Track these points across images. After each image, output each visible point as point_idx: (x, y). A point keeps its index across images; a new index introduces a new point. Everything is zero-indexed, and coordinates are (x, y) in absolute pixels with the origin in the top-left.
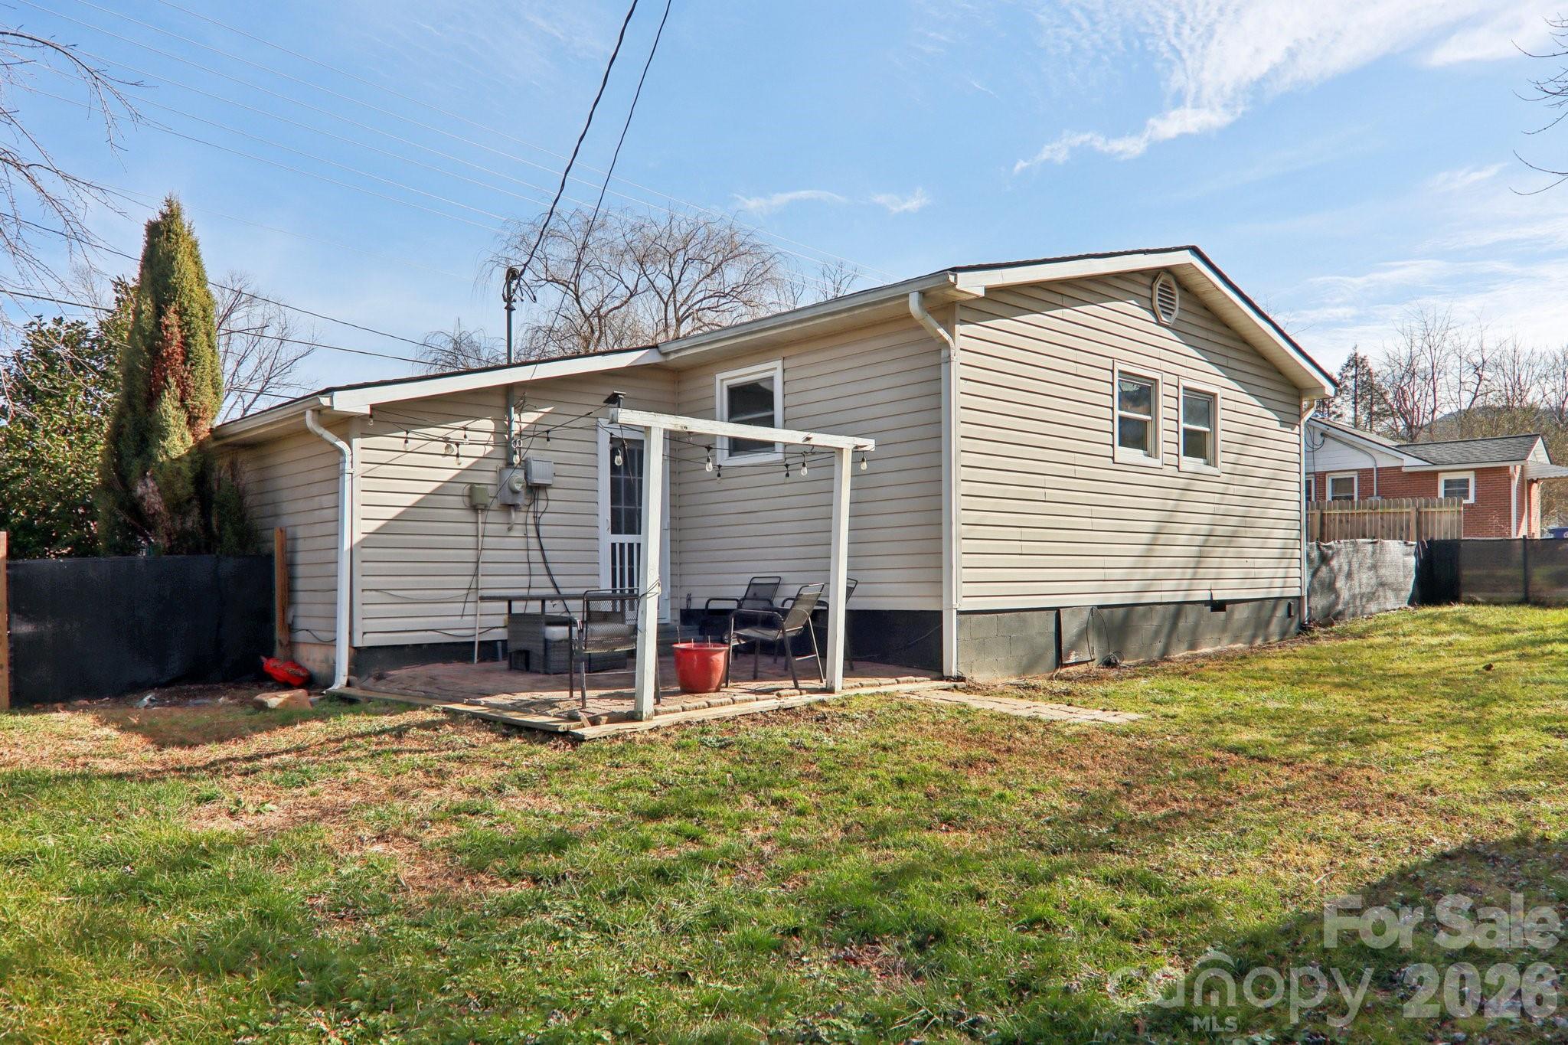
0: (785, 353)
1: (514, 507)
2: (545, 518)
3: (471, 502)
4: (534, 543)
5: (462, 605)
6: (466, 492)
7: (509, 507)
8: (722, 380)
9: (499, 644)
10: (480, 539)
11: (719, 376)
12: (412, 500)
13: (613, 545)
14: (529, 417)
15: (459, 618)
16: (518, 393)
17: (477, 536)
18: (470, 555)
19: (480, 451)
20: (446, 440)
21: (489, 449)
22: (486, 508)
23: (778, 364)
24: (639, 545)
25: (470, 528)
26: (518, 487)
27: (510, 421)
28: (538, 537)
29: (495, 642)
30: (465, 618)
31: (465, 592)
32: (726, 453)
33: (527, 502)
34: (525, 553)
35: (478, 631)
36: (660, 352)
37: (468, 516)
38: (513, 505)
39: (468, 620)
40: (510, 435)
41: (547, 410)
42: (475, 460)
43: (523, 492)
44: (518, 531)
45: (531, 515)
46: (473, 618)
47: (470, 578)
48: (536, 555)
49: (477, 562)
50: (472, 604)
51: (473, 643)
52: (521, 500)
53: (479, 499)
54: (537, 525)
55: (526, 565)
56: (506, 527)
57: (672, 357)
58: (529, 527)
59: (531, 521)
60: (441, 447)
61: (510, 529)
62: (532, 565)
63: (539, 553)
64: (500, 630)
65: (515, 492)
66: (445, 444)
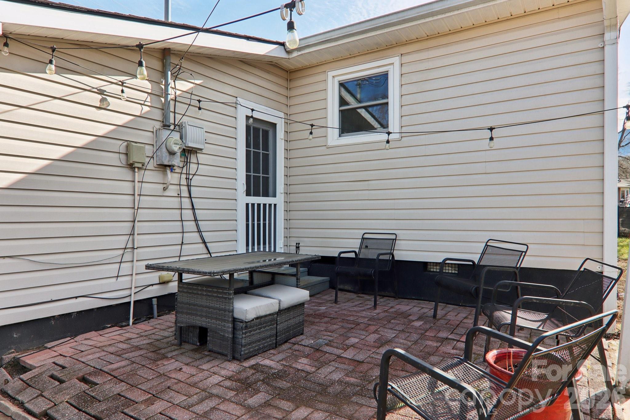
0: (403, 50)
1: (171, 167)
2: (195, 181)
3: (127, 160)
4: (186, 203)
5: (117, 266)
6: (123, 150)
7: (164, 167)
8: (333, 77)
9: (155, 301)
10: (137, 197)
11: (331, 74)
12: (59, 152)
13: (247, 205)
14: (183, 86)
15: (114, 280)
16: (174, 60)
17: (134, 195)
18: (127, 214)
19: (136, 110)
20: (101, 92)
21: (146, 109)
22: (143, 167)
23: (396, 60)
24: (275, 205)
25: (127, 187)
26: (176, 148)
27: (167, 85)
28: (190, 197)
29: (151, 299)
30: (120, 279)
31: (121, 252)
32: (337, 132)
33: (181, 165)
34: (179, 211)
35: (134, 290)
36: (285, 49)
37: (126, 174)
38: (169, 166)
39: (124, 281)
40: (166, 99)
41: (198, 82)
42: (131, 118)
43: (179, 154)
44: (172, 191)
45: (184, 176)
46: (129, 278)
47: (126, 237)
48: (188, 214)
49: (134, 221)
50: (129, 264)
51: (129, 303)
52: (177, 161)
53: (134, 158)
54: (189, 186)
55: (179, 223)
56: (162, 186)
57: (295, 54)
58: (182, 188)
59: (184, 182)
60: (96, 99)
61: (165, 189)
62: (184, 223)
63: (191, 212)
64: (155, 287)
65: (172, 153)
66: (100, 97)
